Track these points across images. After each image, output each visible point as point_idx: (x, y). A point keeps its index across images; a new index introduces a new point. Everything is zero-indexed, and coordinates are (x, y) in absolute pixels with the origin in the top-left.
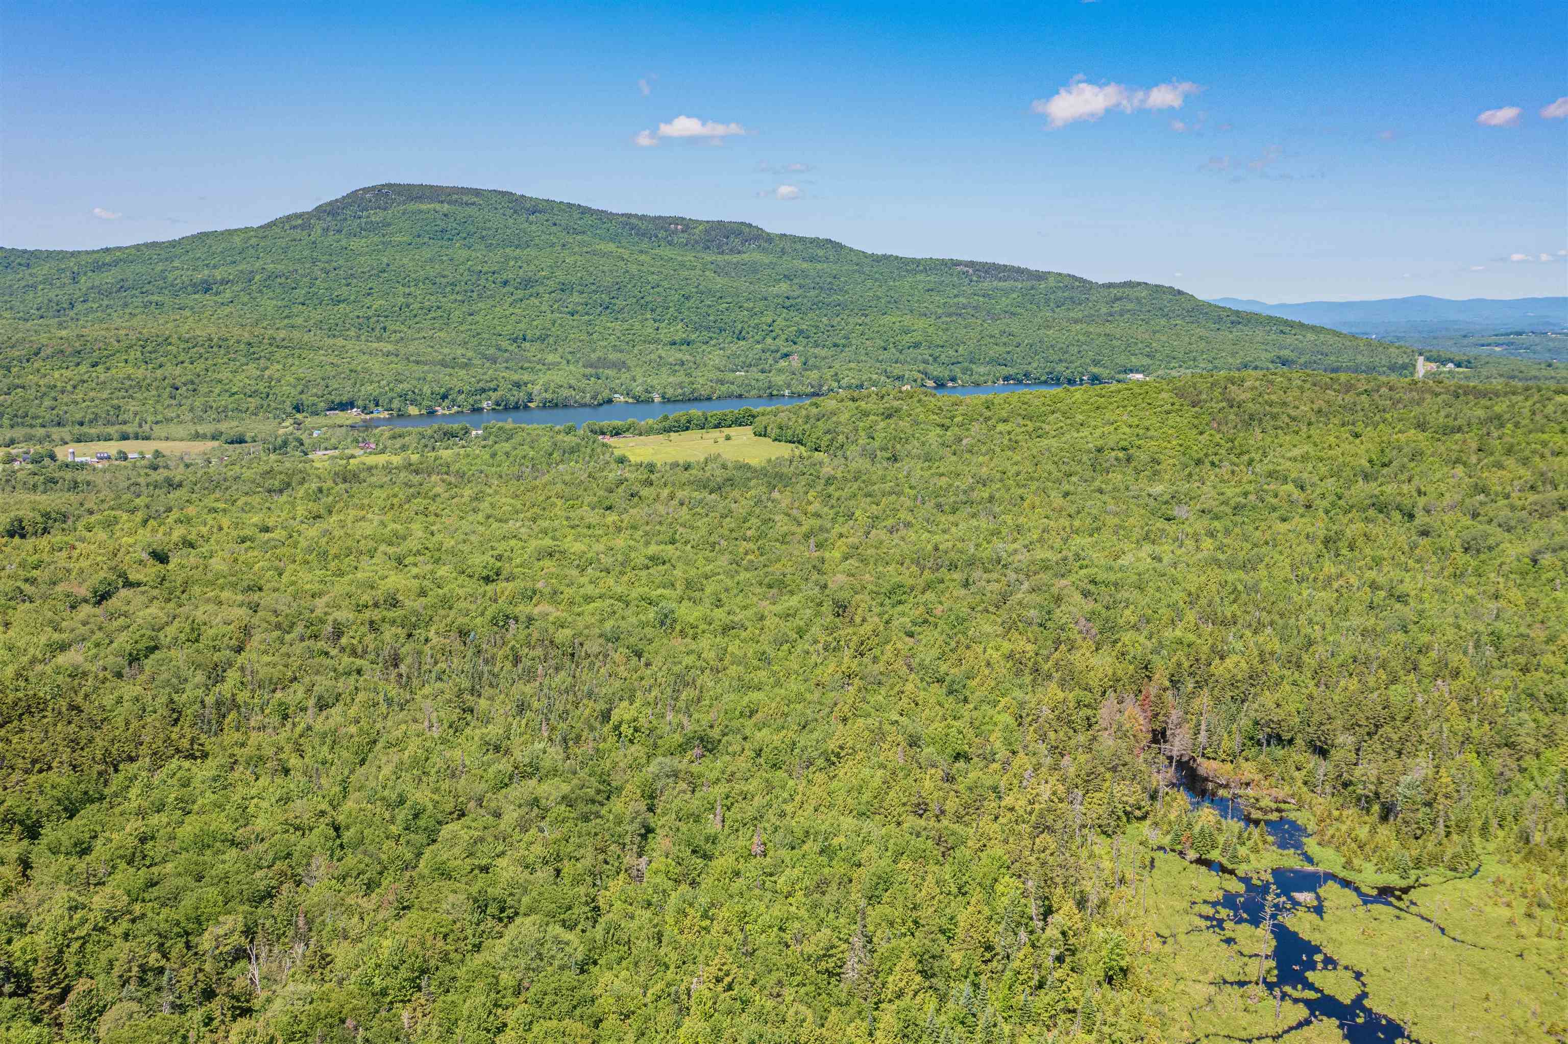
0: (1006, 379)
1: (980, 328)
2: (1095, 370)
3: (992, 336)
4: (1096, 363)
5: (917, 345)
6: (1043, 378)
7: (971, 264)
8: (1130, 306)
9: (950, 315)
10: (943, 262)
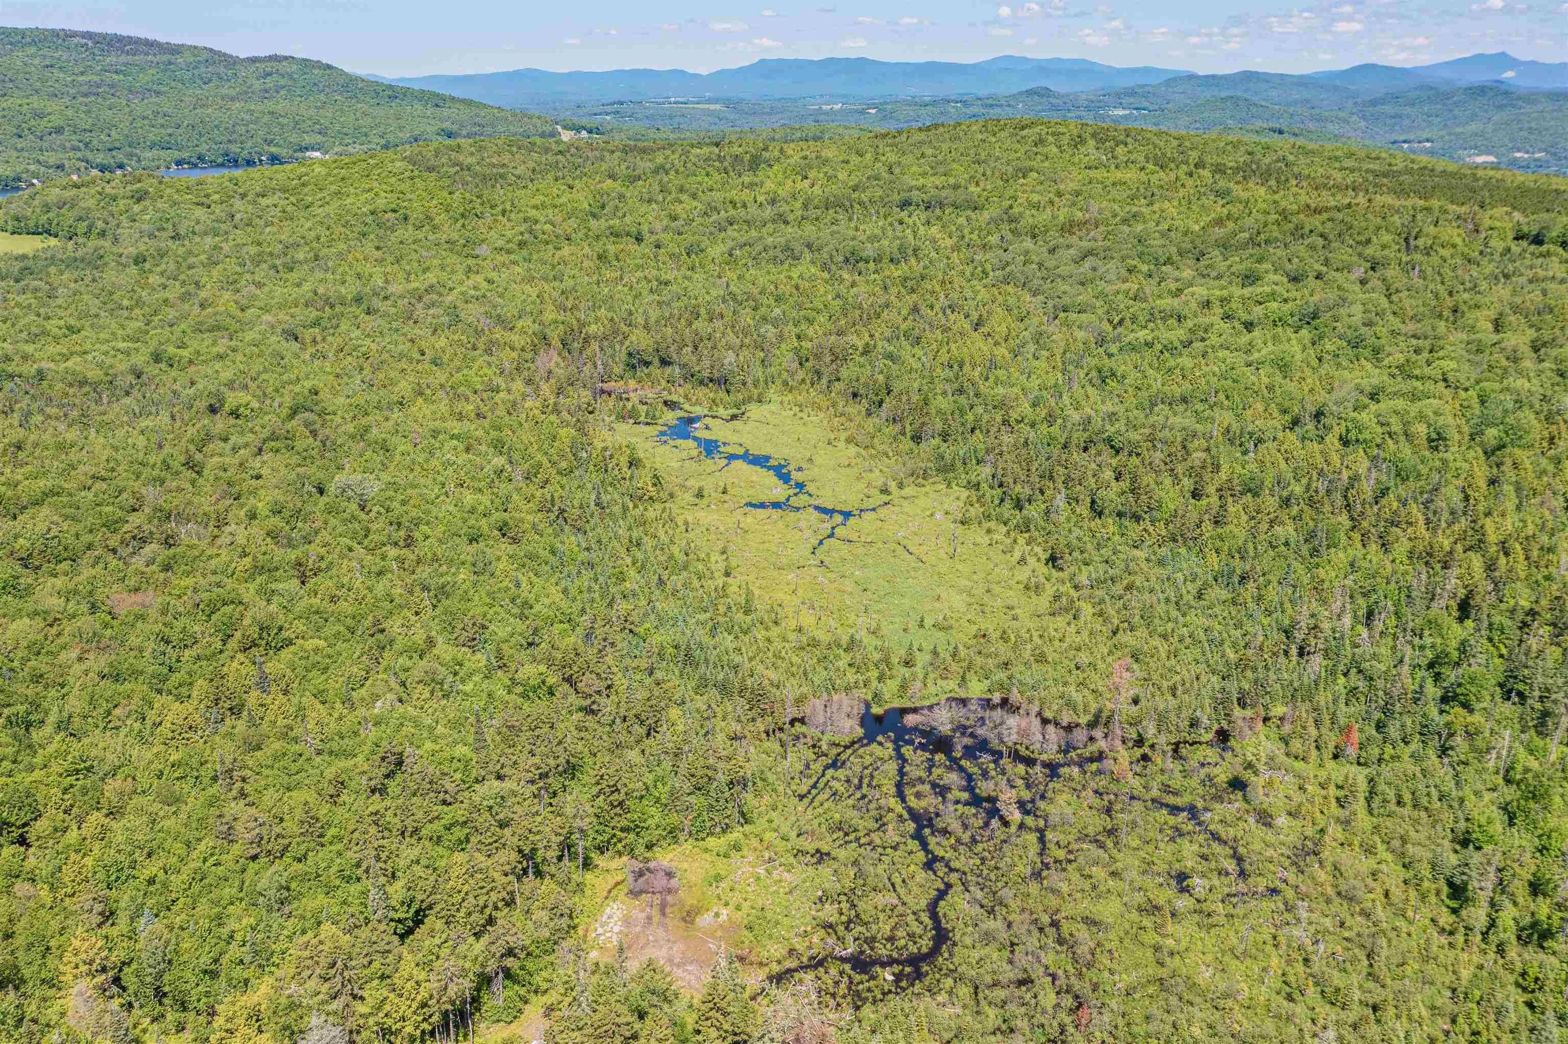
0: (178, 163)
1: (127, 110)
2: (273, 149)
3: (144, 118)
4: (269, 143)
5: (59, 130)
6: (220, 160)
7: (88, 35)
8: (282, 82)
9: (86, 95)
10: (55, 33)
